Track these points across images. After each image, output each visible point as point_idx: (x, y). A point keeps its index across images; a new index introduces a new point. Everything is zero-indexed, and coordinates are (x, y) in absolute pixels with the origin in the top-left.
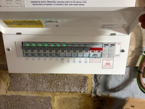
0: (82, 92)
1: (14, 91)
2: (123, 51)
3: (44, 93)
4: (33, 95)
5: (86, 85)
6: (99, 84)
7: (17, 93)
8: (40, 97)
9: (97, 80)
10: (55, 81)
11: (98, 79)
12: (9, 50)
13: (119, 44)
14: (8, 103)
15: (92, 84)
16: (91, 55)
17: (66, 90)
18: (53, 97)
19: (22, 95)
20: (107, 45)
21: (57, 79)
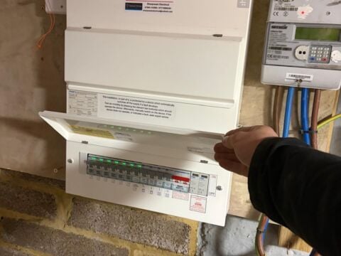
0: (179, 251)
1: (75, 226)
2: (219, 188)
3: (119, 240)
4: (101, 240)
5: (187, 241)
6: (207, 242)
7: (78, 231)
8: (111, 245)
9: (205, 236)
10: (138, 223)
11: (206, 233)
12: (70, 161)
13: (214, 177)
14: (65, 245)
15: (196, 242)
16: (174, 187)
17: (153, 243)
18: (132, 251)
19: (85, 236)
20: (197, 175)
21: (141, 221)
